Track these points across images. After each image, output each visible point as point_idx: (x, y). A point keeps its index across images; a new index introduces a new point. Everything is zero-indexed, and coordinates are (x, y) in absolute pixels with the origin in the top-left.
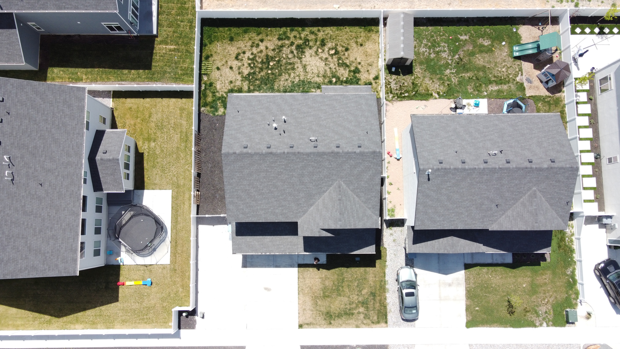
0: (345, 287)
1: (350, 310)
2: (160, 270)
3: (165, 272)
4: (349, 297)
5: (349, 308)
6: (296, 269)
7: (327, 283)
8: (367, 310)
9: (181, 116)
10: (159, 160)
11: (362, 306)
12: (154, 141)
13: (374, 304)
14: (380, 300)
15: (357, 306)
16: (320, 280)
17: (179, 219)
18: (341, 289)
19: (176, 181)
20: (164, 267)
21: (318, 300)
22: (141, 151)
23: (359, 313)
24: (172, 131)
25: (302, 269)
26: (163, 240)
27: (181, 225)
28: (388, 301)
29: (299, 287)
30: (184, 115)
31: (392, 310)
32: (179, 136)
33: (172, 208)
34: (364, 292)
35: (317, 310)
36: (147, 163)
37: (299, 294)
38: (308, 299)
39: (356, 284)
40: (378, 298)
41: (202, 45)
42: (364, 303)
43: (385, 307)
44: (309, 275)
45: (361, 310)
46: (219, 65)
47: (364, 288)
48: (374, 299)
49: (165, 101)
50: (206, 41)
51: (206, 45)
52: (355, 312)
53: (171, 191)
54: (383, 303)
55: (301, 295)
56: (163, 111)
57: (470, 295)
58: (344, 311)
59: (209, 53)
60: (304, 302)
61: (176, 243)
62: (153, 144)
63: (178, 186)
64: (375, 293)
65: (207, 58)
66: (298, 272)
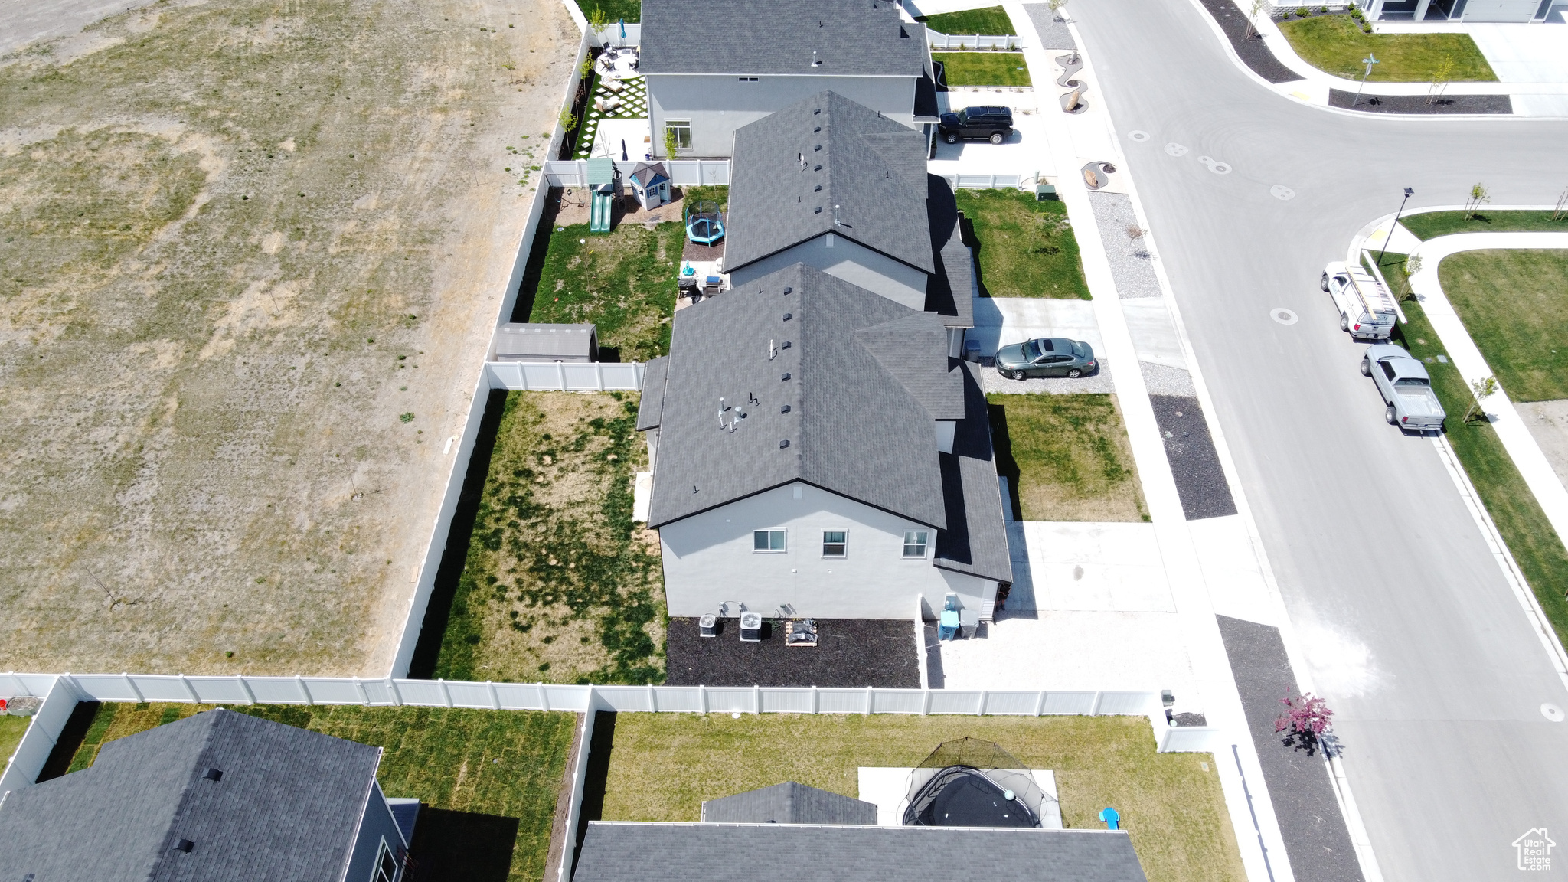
0: (1050, 449)
2: (1072, 792)
3: (1074, 782)
4: (1069, 444)
5: (1090, 444)
6: (1027, 524)
7: (1047, 475)
8: (1090, 419)
9: (659, 747)
11: (1084, 425)
13: (1075, 410)
14: (1067, 401)
15: (1085, 433)
16: (1042, 486)
18: (1056, 454)
19: (833, 757)
20: (1062, 784)
21: (1086, 490)
23: (1097, 430)
24: (699, 768)
25: (1024, 514)
28: (1065, 392)
29: (1064, 520)
30: (656, 742)
31: (1081, 387)
32: (712, 752)
34: (1054, 422)
35: (1106, 492)
37: (1078, 520)
38: (1086, 505)
39: (1042, 433)
40: (1063, 404)
42: (1077, 423)
43: (1078, 396)
44: (1036, 504)
45: (1090, 427)
46: (535, 665)
47: (1048, 422)
48: (1066, 409)
49: (613, 785)
52: (1096, 436)
53: (860, 769)
54: (1071, 398)
55: (1080, 516)
57: (1032, 293)
58: (1099, 451)
60: (1093, 511)
63: (848, 753)
64: (1054, 408)
66: (1031, 520)
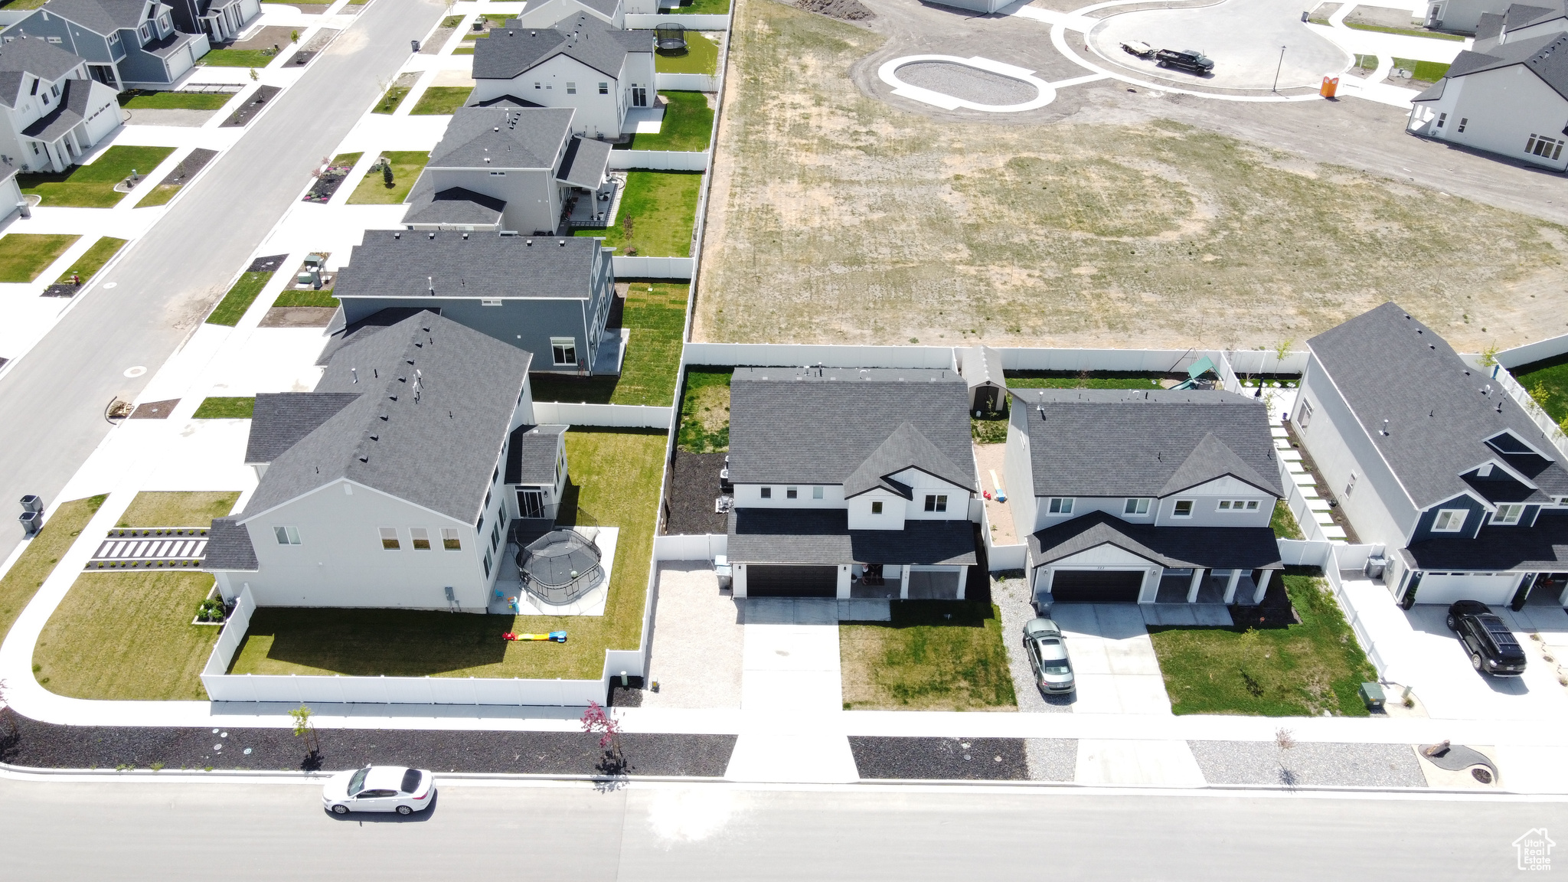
0: (928, 651)
1: (941, 683)
2: (584, 623)
3: (592, 626)
4: (938, 665)
5: (938, 680)
6: (835, 628)
7: (894, 645)
8: (974, 685)
9: (645, 452)
10: (602, 494)
11: (965, 679)
12: (598, 475)
13: (986, 675)
14: (998, 672)
15: (954, 679)
16: (881, 642)
17: (627, 561)
18: (922, 655)
19: (628, 517)
20: (591, 619)
21: (878, 669)
22: (574, 483)
23: (960, 689)
24: (628, 466)
25: (846, 627)
26: (597, 585)
27: (630, 569)
28: (1013, 675)
29: (841, 652)
30: (649, 451)
31: (1025, 689)
32: (639, 470)
33: (617, 547)
34: (966, 659)
35: (878, 683)
36: (583, 497)
37: (842, 660)
38: (860, 667)
39: (949, 649)
40: (992, 670)
41: (685, 388)
42: (966, 675)
43: (1009, 681)
44: (859, 636)
45: (964, 684)
46: (709, 406)
47: (964, 654)
48: (986, 670)
49: (622, 436)
50: (690, 384)
51: (690, 388)
52: (953, 686)
53: (616, 530)
54: (1005, 676)
55: (846, 663)
56: (616, 445)
57: (1168, 667)
58: (930, 684)
59: (695, 396)
60: (854, 671)
61: (618, 589)
62: (595, 478)
63: (630, 523)
64: (986, 660)
65: (692, 399)
66: (840, 630)
